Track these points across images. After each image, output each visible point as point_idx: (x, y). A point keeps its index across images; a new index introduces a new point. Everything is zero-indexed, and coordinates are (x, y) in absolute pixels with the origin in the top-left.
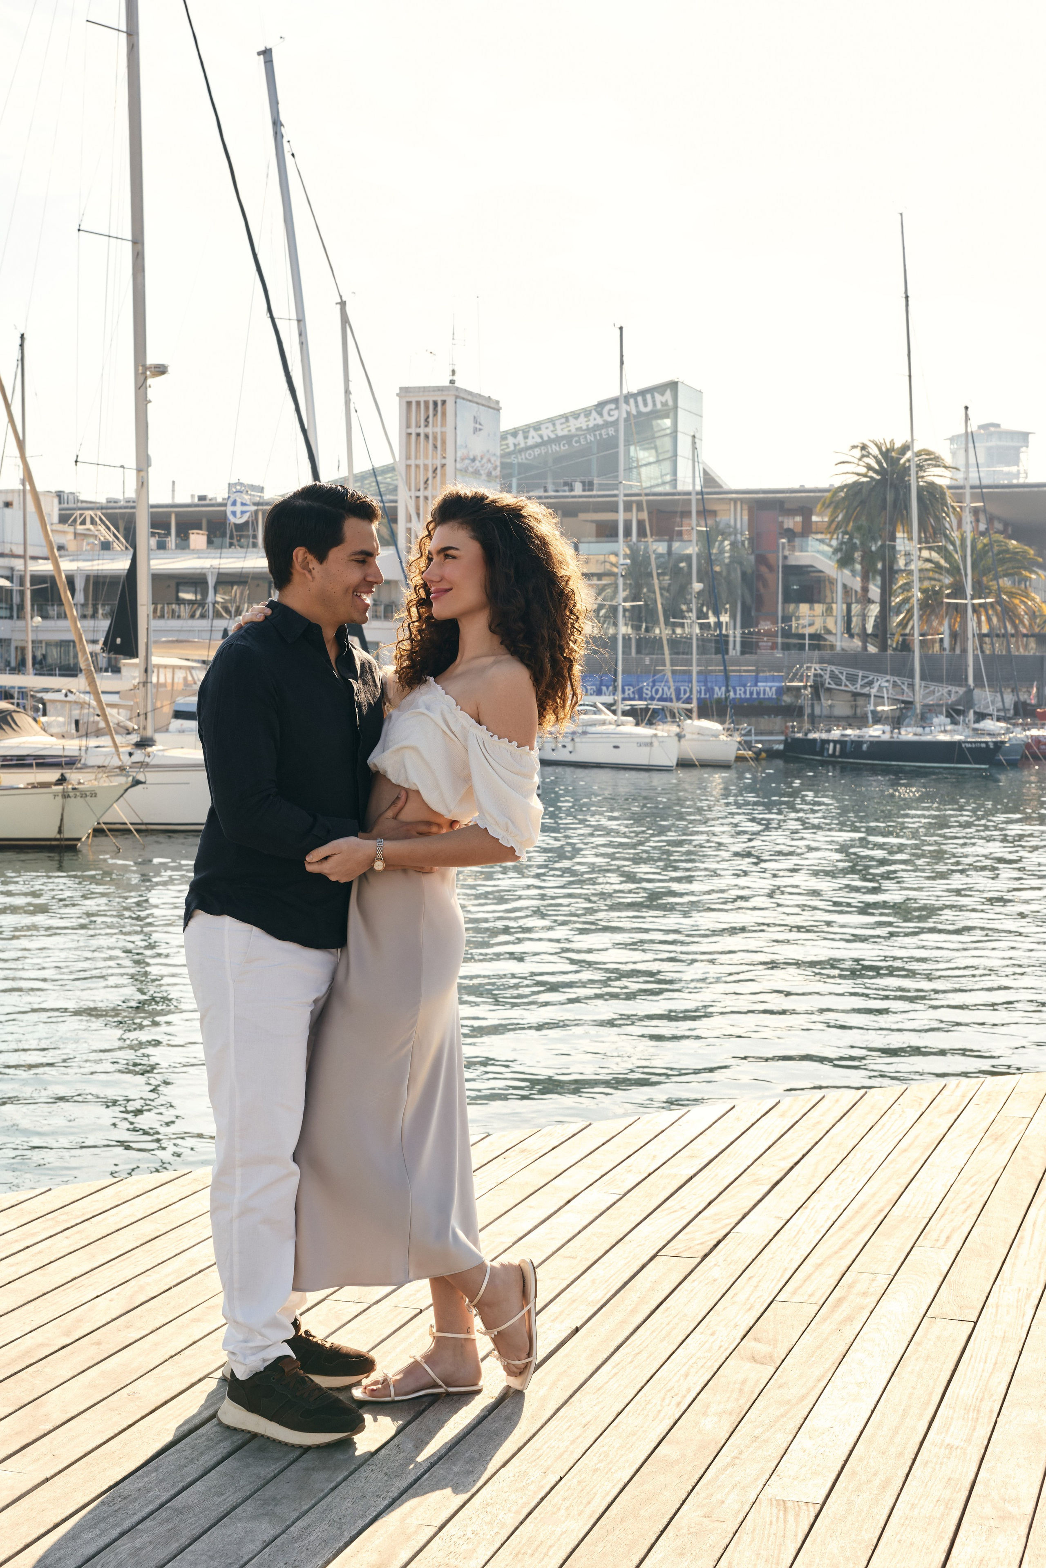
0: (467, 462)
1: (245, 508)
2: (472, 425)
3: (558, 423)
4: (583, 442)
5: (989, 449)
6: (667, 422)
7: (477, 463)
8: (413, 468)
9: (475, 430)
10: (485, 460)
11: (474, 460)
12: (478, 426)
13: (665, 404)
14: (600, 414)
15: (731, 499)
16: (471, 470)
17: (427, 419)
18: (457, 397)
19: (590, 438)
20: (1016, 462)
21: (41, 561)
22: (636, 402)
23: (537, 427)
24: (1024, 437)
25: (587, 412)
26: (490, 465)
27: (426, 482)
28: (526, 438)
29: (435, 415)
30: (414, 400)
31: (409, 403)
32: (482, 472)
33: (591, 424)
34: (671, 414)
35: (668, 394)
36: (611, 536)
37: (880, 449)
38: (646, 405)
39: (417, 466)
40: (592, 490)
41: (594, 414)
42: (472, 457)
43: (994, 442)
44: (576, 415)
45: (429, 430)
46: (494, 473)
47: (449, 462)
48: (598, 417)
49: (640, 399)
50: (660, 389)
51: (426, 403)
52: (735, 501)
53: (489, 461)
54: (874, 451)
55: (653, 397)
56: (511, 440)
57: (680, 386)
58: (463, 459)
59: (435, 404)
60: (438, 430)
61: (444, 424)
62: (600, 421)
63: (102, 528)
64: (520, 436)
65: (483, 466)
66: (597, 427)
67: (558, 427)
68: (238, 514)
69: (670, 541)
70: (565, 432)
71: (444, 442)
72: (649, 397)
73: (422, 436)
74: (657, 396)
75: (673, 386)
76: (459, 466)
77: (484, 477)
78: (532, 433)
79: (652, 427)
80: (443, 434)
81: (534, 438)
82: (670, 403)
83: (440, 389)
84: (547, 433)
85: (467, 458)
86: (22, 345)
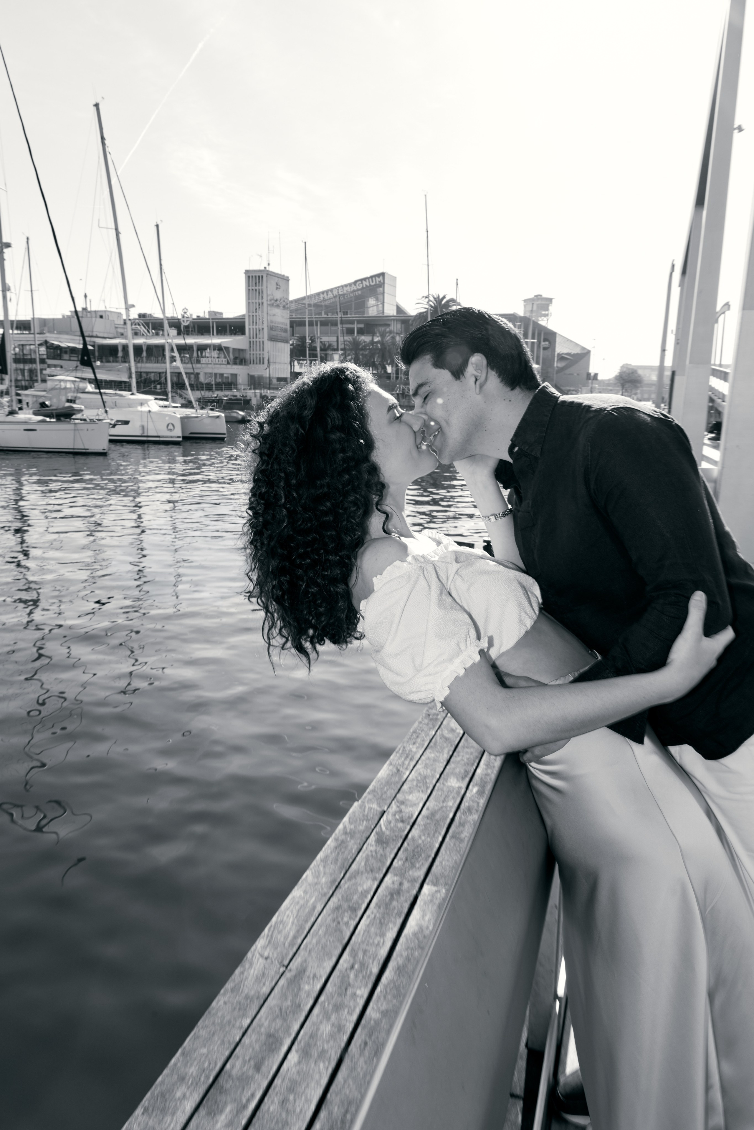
0: (273, 301)
1: (188, 319)
2: (275, 286)
3: (339, 289)
4: (349, 297)
5: (538, 305)
6: (381, 289)
7: (278, 302)
8: (251, 303)
9: (277, 288)
10: (282, 301)
11: (276, 300)
12: (278, 287)
13: (380, 282)
14: (355, 285)
15: (392, 319)
16: (275, 304)
17: (256, 284)
18: (267, 274)
19: (352, 295)
20: (547, 310)
21: (108, 339)
22: (369, 281)
23: (331, 290)
24: (550, 300)
25: (350, 285)
26: (284, 303)
27: (256, 309)
28: (327, 295)
29: (259, 282)
30: (251, 275)
31: (249, 277)
32: (280, 305)
33: (352, 290)
34: (382, 286)
35: (381, 278)
36: (351, 334)
37: (434, 298)
38: (373, 282)
39: (253, 303)
40: (347, 315)
41: (353, 285)
42: (275, 299)
43: (539, 302)
44: (346, 286)
45: (257, 288)
46: (286, 306)
47: (265, 300)
48: (355, 287)
49: (370, 280)
50: (378, 275)
51: (256, 276)
52: (394, 320)
53: (284, 301)
54: (432, 299)
55: (375, 279)
56: (322, 296)
57: (386, 275)
58: (271, 300)
59: (259, 277)
60: (260, 288)
61: (262, 285)
62: (355, 288)
63: (142, 327)
64: (325, 294)
65: (281, 303)
66: (354, 291)
67: (340, 291)
68: (185, 322)
69: (373, 336)
70: (342, 293)
71: (262, 292)
72: (374, 279)
73: (254, 290)
74: (377, 279)
75: (383, 274)
76: (269, 303)
77: (281, 308)
78: (330, 293)
79: (377, 291)
80: (262, 289)
81: (330, 295)
82: (382, 281)
83: (260, 271)
84: (335, 293)
85: (273, 299)
86: (28, 242)
